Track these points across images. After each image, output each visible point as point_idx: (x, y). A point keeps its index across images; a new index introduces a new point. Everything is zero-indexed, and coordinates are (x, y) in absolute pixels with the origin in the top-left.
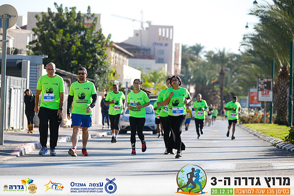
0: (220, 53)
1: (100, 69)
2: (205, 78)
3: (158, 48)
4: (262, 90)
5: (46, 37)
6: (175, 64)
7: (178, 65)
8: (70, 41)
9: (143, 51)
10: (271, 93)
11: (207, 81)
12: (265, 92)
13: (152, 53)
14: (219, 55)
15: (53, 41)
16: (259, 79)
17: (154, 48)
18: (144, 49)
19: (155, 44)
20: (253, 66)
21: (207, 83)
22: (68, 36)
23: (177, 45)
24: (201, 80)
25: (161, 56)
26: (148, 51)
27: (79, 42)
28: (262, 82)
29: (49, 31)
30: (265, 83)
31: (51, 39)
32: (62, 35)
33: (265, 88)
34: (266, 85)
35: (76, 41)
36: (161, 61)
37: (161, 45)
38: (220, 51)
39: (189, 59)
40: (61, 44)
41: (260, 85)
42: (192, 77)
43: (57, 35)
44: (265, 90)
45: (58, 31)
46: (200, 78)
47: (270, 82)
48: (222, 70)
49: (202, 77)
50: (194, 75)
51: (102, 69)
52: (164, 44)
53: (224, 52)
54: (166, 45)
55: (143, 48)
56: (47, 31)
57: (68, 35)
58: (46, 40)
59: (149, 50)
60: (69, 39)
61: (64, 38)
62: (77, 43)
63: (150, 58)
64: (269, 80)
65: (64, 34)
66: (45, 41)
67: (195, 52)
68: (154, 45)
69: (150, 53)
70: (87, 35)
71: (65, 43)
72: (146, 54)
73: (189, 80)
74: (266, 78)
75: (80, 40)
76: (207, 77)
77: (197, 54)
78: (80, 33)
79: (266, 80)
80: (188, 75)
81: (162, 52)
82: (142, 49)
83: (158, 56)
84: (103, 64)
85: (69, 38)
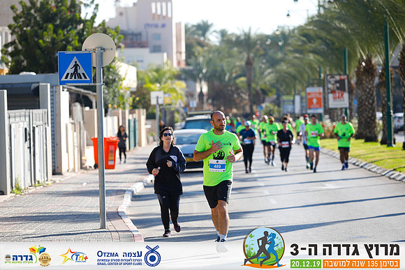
0: (245, 35)
1: (108, 78)
2: (223, 70)
3: (152, 31)
4: (333, 92)
5: (29, 36)
6: (177, 52)
7: (181, 53)
8: (63, 40)
9: (130, 37)
10: (346, 95)
11: (226, 74)
12: (337, 95)
13: (144, 39)
14: (242, 38)
15: (41, 41)
16: (329, 77)
17: (147, 32)
18: (133, 34)
19: (148, 25)
20: (312, 56)
21: (227, 78)
22: (60, 34)
23: (178, 25)
24: (218, 74)
25: (157, 43)
26: (139, 37)
27: (76, 41)
28: (332, 80)
29: (32, 27)
30: (336, 82)
31: (36, 39)
32: (52, 32)
33: (338, 88)
34: (338, 85)
35: (73, 40)
36: (157, 49)
37: (156, 26)
38: (243, 31)
39: (195, 44)
40: (51, 46)
41: (330, 86)
42: (204, 71)
43: (45, 33)
44: (337, 91)
45: (47, 27)
46: (216, 71)
47: (344, 80)
48: (248, 58)
49: (219, 69)
50: (208, 67)
51: (111, 77)
52: (160, 25)
53: (249, 33)
54: (163, 26)
55: (130, 32)
56: (29, 28)
57: (60, 31)
58: (29, 40)
59: (140, 34)
60: (62, 37)
61: (55, 36)
62: (73, 42)
63: (142, 45)
64: (343, 77)
65: (55, 31)
66: (27, 43)
67: (200, 32)
68: (145, 27)
69: (140, 39)
70: (86, 30)
71: (57, 43)
72: (135, 40)
73: (201, 75)
74: (337, 75)
75: (77, 37)
76: (226, 68)
77: (204, 35)
78: (76, 28)
79: (338, 78)
80: (198, 67)
81: (158, 37)
82: (129, 34)
83: (153, 42)
84: (111, 70)
85: (62, 35)
